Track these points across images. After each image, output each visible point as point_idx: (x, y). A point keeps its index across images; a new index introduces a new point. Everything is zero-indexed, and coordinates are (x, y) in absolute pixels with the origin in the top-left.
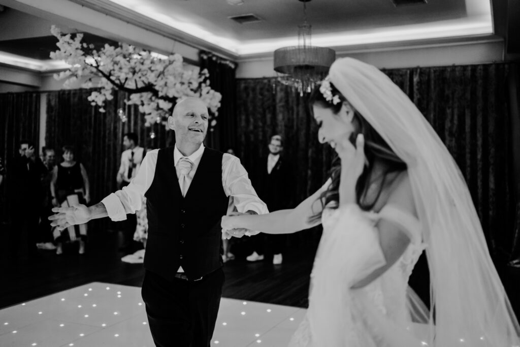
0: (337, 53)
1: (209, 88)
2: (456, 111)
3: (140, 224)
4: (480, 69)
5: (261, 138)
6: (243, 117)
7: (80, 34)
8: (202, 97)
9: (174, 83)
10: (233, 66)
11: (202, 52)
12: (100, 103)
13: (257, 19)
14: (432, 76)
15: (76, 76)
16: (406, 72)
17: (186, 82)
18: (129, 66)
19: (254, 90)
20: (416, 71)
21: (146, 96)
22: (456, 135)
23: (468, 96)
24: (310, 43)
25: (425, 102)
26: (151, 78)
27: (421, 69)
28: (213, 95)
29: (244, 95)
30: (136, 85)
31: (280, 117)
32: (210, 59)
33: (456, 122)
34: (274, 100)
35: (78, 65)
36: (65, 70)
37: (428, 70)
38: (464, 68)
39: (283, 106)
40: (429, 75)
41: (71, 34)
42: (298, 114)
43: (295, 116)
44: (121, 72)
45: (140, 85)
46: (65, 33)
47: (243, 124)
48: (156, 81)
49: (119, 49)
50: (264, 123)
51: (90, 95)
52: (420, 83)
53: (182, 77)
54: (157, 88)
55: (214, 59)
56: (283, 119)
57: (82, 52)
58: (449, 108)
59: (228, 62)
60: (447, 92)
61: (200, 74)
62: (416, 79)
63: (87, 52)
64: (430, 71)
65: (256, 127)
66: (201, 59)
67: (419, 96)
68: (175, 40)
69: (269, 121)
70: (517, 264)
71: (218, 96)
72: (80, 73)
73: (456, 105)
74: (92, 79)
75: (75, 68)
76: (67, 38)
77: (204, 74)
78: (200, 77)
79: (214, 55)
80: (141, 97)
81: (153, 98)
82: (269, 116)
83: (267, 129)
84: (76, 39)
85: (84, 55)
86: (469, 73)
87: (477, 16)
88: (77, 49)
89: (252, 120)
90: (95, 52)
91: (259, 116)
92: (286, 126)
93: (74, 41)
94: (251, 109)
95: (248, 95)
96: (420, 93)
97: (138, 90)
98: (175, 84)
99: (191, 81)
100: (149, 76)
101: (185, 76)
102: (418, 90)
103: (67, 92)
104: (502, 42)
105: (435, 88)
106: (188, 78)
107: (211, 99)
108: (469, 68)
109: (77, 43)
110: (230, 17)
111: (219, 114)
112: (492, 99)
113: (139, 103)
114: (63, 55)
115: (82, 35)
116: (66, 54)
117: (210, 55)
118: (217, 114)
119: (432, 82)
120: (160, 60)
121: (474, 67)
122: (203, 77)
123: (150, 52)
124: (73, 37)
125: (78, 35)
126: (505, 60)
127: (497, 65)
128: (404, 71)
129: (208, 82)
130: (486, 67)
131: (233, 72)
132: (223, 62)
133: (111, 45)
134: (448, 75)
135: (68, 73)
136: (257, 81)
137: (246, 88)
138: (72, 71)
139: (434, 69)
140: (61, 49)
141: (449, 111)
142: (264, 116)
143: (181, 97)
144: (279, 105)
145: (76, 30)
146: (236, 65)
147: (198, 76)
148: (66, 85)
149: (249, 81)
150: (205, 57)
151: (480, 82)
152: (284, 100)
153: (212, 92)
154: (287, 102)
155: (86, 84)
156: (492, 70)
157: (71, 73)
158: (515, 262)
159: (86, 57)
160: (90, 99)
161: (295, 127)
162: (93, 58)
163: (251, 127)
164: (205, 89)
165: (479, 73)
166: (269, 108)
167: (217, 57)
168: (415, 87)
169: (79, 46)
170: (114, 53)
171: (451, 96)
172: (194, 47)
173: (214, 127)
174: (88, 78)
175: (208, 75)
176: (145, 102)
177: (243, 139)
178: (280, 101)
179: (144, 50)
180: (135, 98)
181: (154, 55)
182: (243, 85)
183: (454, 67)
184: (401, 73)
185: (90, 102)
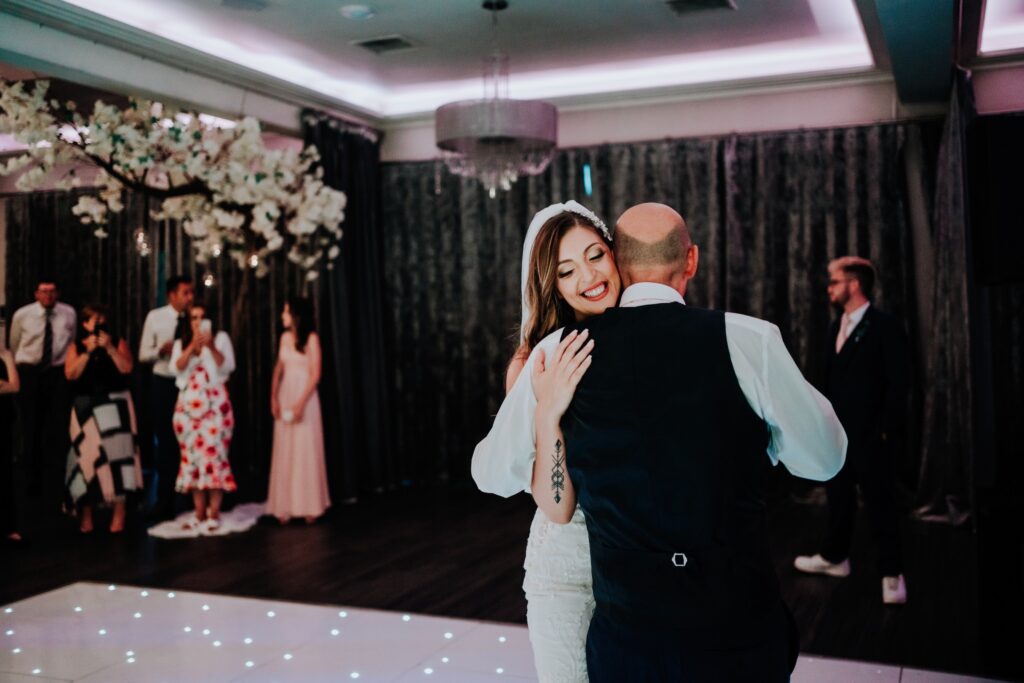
0: (561, 110)
1: (319, 184)
2: (807, 219)
3: (186, 460)
4: (852, 136)
5: (432, 279)
6: (398, 239)
7: (42, 82)
8: (307, 202)
9: (243, 175)
10: (373, 138)
11: (306, 112)
12: (98, 219)
13: (407, 45)
14: (761, 150)
15: (42, 166)
16: (711, 144)
17: (270, 172)
18: (146, 146)
19: (417, 184)
20: (730, 142)
21: (194, 201)
22: (809, 265)
23: (830, 187)
24: (508, 92)
25: (748, 202)
26: (195, 168)
27: (739, 136)
28: (328, 196)
29: (398, 195)
30: (170, 182)
31: (469, 237)
32: (323, 125)
33: (808, 239)
34: (457, 203)
35: (43, 144)
36: (17, 154)
37: (751, 139)
38: (821, 133)
39: (473, 216)
40: (754, 148)
41: (23, 81)
42: (503, 229)
43: (497, 235)
44: (130, 157)
45: (179, 180)
46: (11, 80)
47: (397, 251)
48: (206, 173)
49: (129, 112)
50: (439, 249)
51: (76, 203)
52: (738, 164)
53: (261, 164)
54: (212, 186)
55: (333, 124)
56: (476, 240)
57: (49, 118)
58: (795, 212)
59: (362, 131)
60: (791, 181)
61: (303, 157)
62: (729, 157)
63: (63, 117)
64: (755, 142)
65: (422, 258)
66: (306, 125)
67: (736, 190)
68: (247, 89)
69: (447, 245)
70: (927, 514)
71: (339, 199)
72: (49, 159)
73: (807, 207)
74: (77, 172)
75: (40, 149)
76: (16, 89)
77: (309, 156)
78: (302, 162)
79: (332, 118)
80: (184, 203)
81: (208, 206)
82: (447, 236)
83: (443, 261)
84: (35, 92)
85: (55, 123)
86: (829, 144)
87: (835, 33)
88: (40, 111)
89: (414, 245)
90: (76, 116)
91: (427, 236)
92: (481, 254)
93: (31, 95)
94: (411, 221)
95: (405, 194)
96: (739, 185)
97: (173, 192)
98: (246, 178)
99: (281, 170)
100: (191, 163)
101: (267, 161)
102: (734, 178)
103: (46, 196)
104: (891, 83)
105: (766, 172)
106: (273, 166)
107: (323, 206)
108: (831, 135)
109: (38, 100)
110: (353, 42)
111: (344, 236)
112: (875, 193)
113: (179, 216)
114: (13, 123)
115: (47, 84)
116: (19, 121)
117: (323, 118)
118: (339, 234)
119: (761, 164)
120: (219, 129)
121: (840, 133)
122: (308, 163)
123: (196, 115)
124: (28, 87)
125: (38, 84)
126: (897, 118)
127: (884, 129)
128: (708, 141)
129: (320, 172)
130: (862, 131)
131: (374, 149)
132: (352, 130)
133: (107, 103)
134: (790, 148)
135: (24, 160)
136: (422, 167)
137: (401, 182)
138: (33, 157)
139: (765, 137)
140: (9, 112)
141: (794, 219)
142: (438, 235)
143: (260, 204)
144: (467, 216)
145: (35, 73)
146: (381, 135)
147: (300, 160)
148: (21, 184)
149: (408, 166)
150: (313, 122)
151: (851, 160)
152: (475, 204)
153: (326, 190)
154: (482, 206)
155: (64, 182)
156: (873, 137)
157: (30, 160)
158: (923, 510)
159: (60, 127)
160: (76, 210)
161: (498, 258)
162: (75, 128)
163: (413, 259)
164: (312, 186)
165: (850, 142)
166: (446, 219)
167: (339, 120)
168: (729, 173)
169: (43, 105)
170: (116, 118)
171: (796, 188)
172: (290, 103)
173: (336, 261)
174: (68, 170)
175: (317, 158)
176: (193, 215)
177: (398, 282)
178: (469, 205)
179: (185, 111)
180: (172, 207)
181: (207, 119)
182: (394, 176)
183: (801, 133)
184: (700, 145)
185: (78, 218)
